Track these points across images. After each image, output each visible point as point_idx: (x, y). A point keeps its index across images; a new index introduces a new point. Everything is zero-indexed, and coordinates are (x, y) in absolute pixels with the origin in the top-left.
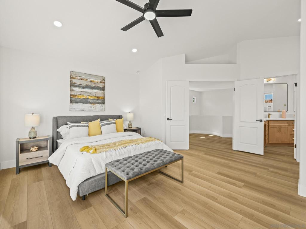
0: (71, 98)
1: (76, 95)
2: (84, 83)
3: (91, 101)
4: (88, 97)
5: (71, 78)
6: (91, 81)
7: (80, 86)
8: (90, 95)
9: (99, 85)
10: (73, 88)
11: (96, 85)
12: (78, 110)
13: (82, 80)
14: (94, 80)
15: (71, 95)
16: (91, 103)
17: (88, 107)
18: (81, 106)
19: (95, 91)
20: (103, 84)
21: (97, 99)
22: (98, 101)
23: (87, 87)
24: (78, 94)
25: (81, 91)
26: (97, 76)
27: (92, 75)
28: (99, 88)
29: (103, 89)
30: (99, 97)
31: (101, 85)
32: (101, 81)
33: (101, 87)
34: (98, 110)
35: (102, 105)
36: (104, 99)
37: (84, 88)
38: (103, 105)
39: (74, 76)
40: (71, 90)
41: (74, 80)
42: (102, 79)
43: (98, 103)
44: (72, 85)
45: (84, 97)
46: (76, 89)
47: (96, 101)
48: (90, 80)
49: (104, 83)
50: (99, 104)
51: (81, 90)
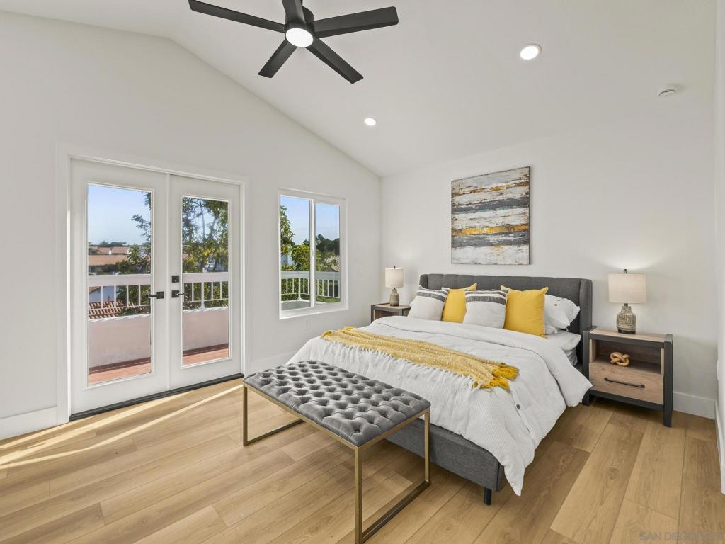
0: (452, 236)
1: (461, 230)
2: (476, 198)
3: (492, 239)
4: (486, 230)
5: (454, 194)
6: (492, 190)
7: (467, 210)
8: (490, 225)
9: (510, 196)
10: (456, 216)
11: (505, 197)
12: (464, 261)
13: (472, 194)
14: (499, 185)
15: (453, 230)
16: (491, 245)
17: (486, 255)
18: (469, 253)
19: (501, 212)
20: (526, 188)
21: (507, 234)
22: (511, 238)
23: (483, 206)
24: (464, 226)
25: (471, 219)
26: (506, 171)
27: (493, 173)
28: (512, 203)
29: (525, 202)
30: (513, 227)
31: (518, 193)
32: (517, 182)
33: (518, 197)
34: (510, 262)
35: (521, 247)
36: (528, 231)
37: (476, 210)
38: (525, 248)
39: (457, 190)
40: (454, 220)
41: (458, 199)
42: (521, 175)
43: (510, 243)
44: (456, 209)
45: (478, 232)
46: (460, 216)
47: (504, 238)
48: (490, 187)
49: (528, 184)
50: (511, 247)
51: (471, 215)
